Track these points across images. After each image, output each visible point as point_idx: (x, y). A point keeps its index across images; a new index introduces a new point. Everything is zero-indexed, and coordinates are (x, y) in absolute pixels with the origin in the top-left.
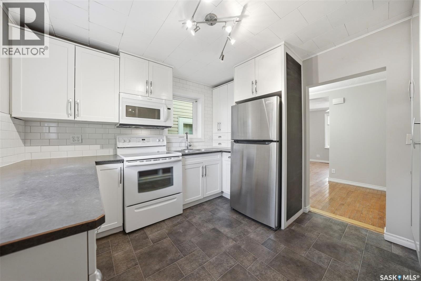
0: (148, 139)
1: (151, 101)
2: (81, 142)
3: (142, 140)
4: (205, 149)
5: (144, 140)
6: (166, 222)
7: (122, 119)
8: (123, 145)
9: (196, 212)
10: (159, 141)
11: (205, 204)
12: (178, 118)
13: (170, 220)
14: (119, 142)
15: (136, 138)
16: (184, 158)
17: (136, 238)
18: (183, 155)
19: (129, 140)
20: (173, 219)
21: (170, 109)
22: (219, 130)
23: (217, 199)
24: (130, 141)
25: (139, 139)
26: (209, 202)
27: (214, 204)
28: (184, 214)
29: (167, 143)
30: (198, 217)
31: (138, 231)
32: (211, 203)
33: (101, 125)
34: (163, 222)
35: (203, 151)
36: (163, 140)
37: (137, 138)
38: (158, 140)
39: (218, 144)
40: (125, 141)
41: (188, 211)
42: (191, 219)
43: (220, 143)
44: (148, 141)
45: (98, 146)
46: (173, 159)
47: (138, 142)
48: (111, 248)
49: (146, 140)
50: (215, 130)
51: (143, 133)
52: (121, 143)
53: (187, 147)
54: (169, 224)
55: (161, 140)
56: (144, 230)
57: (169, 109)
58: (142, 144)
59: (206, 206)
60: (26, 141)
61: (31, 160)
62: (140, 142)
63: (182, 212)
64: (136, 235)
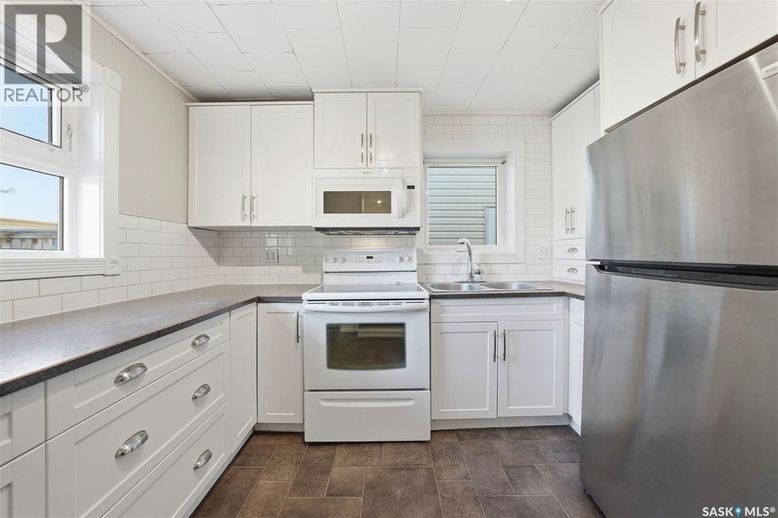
0: (380, 256)
1: (369, 175)
2: (277, 261)
3: (368, 258)
4: (521, 283)
5: (372, 258)
6: (385, 448)
7: (316, 218)
8: (333, 266)
9: (465, 452)
10: (402, 260)
11: (504, 435)
12: (484, 210)
13: (396, 447)
14: (326, 262)
15: (355, 254)
16: (439, 303)
17: (312, 462)
18: (432, 297)
19: (344, 258)
20: (402, 448)
21: (413, 187)
22: (570, 231)
23: (547, 431)
24: (344, 260)
25: (361, 256)
26: (517, 434)
27: (529, 446)
28: (433, 445)
29: (418, 264)
30: (463, 469)
31: (326, 446)
32: (522, 439)
33: (284, 232)
34: (378, 445)
35: (514, 288)
36: (410, 259)
37: (357, 255)
38: (398, 259)
39: (568, 271)
40: (335, 260)
41: (448, 439)
42: (440, 468)
43: (574, 269)
44: (378, 260)
45: (300, 268)
46: (405, 305)
47: (360, 262)
48: (268, 462)
49: (375, 258)
50: (559, 231)
51: (372, 244)
52: (330, 264)
53: (471, 274)
54: (388, 457)
55: (406, 259)
56: (336, 449)
57: (411, 187)
58: (366, 266)
59: (500, 445)
60: (219, 259)
61: (225, 285)
62: (363, 262)
63: (428, 438)
64: (319, 454)
